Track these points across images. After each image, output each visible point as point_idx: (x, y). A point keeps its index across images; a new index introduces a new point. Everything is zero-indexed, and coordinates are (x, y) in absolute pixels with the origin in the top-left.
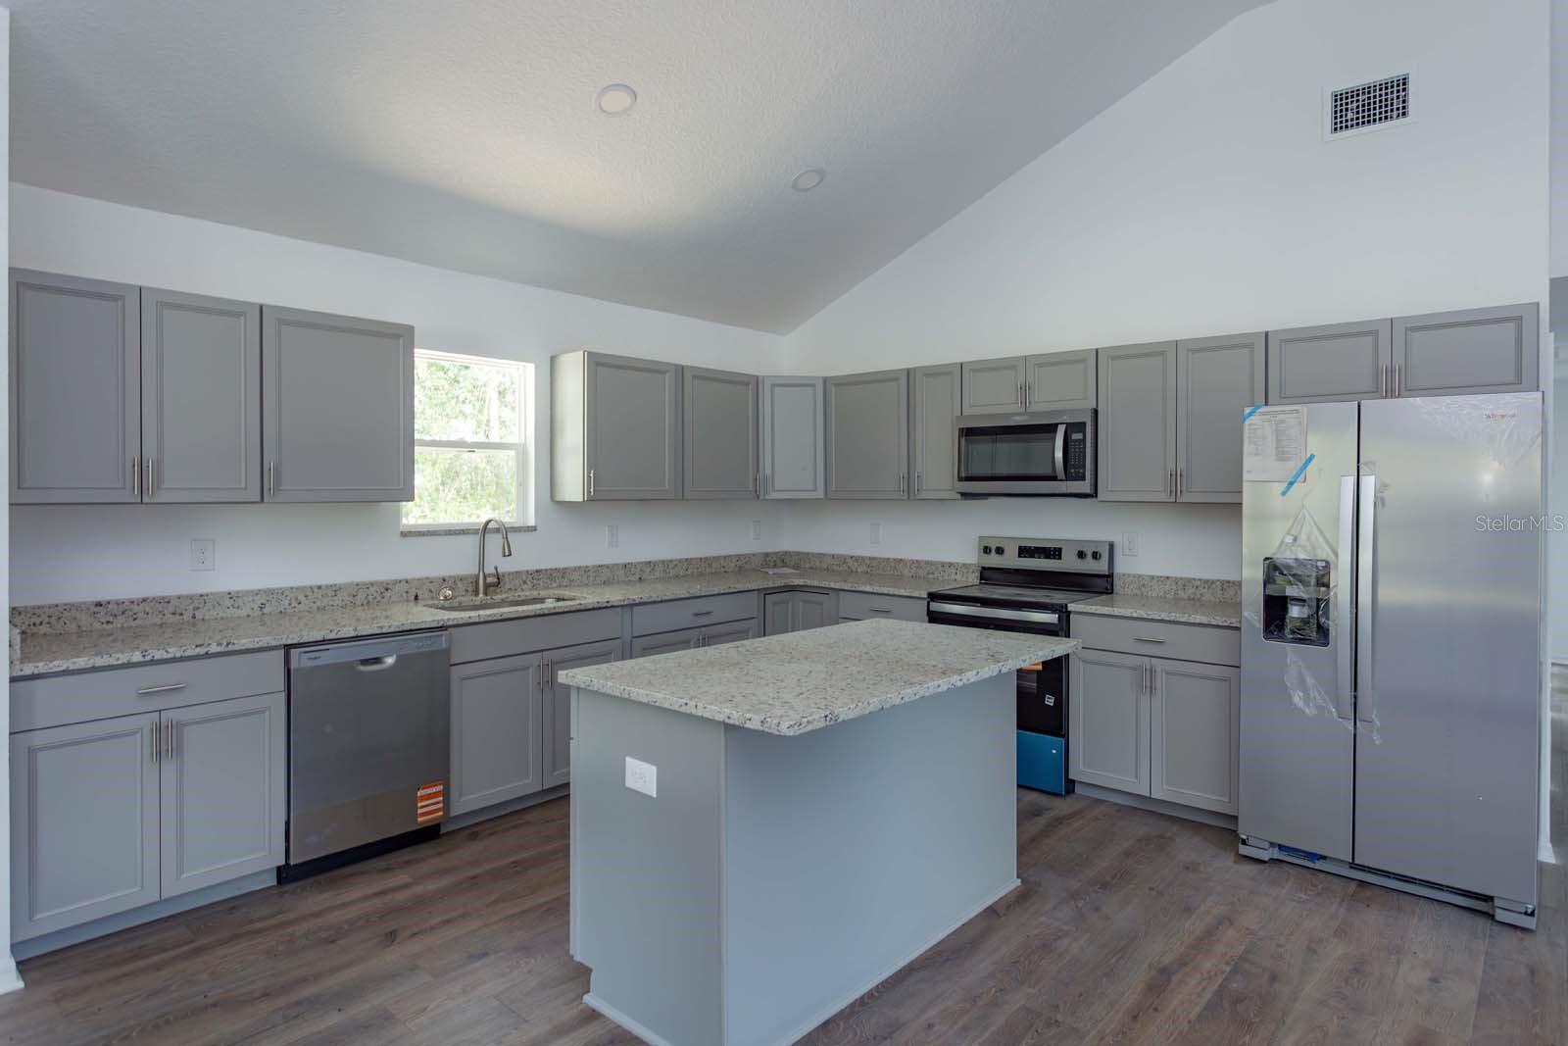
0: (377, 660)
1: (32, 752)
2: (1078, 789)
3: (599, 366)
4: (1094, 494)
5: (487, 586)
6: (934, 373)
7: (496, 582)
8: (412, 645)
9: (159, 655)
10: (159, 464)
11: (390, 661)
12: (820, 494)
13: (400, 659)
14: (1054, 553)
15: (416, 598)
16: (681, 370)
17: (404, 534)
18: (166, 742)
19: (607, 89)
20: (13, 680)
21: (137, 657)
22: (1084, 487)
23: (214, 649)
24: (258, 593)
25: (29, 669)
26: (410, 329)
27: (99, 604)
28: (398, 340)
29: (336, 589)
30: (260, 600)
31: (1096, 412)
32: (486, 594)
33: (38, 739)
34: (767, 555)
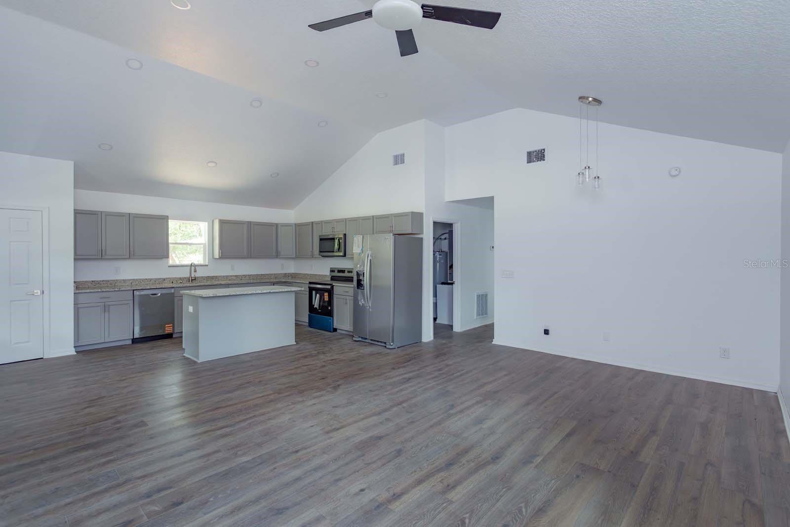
0: (155, 294)
1: (78, 308)
2: (338, 331)
3: (222, 223)
4: (345, 255)
5: (192, 280)
6: (318, 223)
7: (195, 279)
8: (164, 291)
9: (104, 290)
10: (106, 250)
11: (159, 295)
12: (294, 256)
13: (161, 294)
14: (343, 271)
15: (172, 282)
16: (249, 223)
17: (169, 266)
18: (106, 309)
19: (208, 162)
20: (74, 293)
21: (100, 290)
22: (341, 254)
23: (116, 289)
24: (131, 280)
25: (77, 292)
26: (168, 216)
27: (93, 281)
28: (164, 219)
29: (151, 280)
30: (131, 282)
31: (345, 234)
32: (192, 281)
33: (79, 306)
34: (285, 274)
